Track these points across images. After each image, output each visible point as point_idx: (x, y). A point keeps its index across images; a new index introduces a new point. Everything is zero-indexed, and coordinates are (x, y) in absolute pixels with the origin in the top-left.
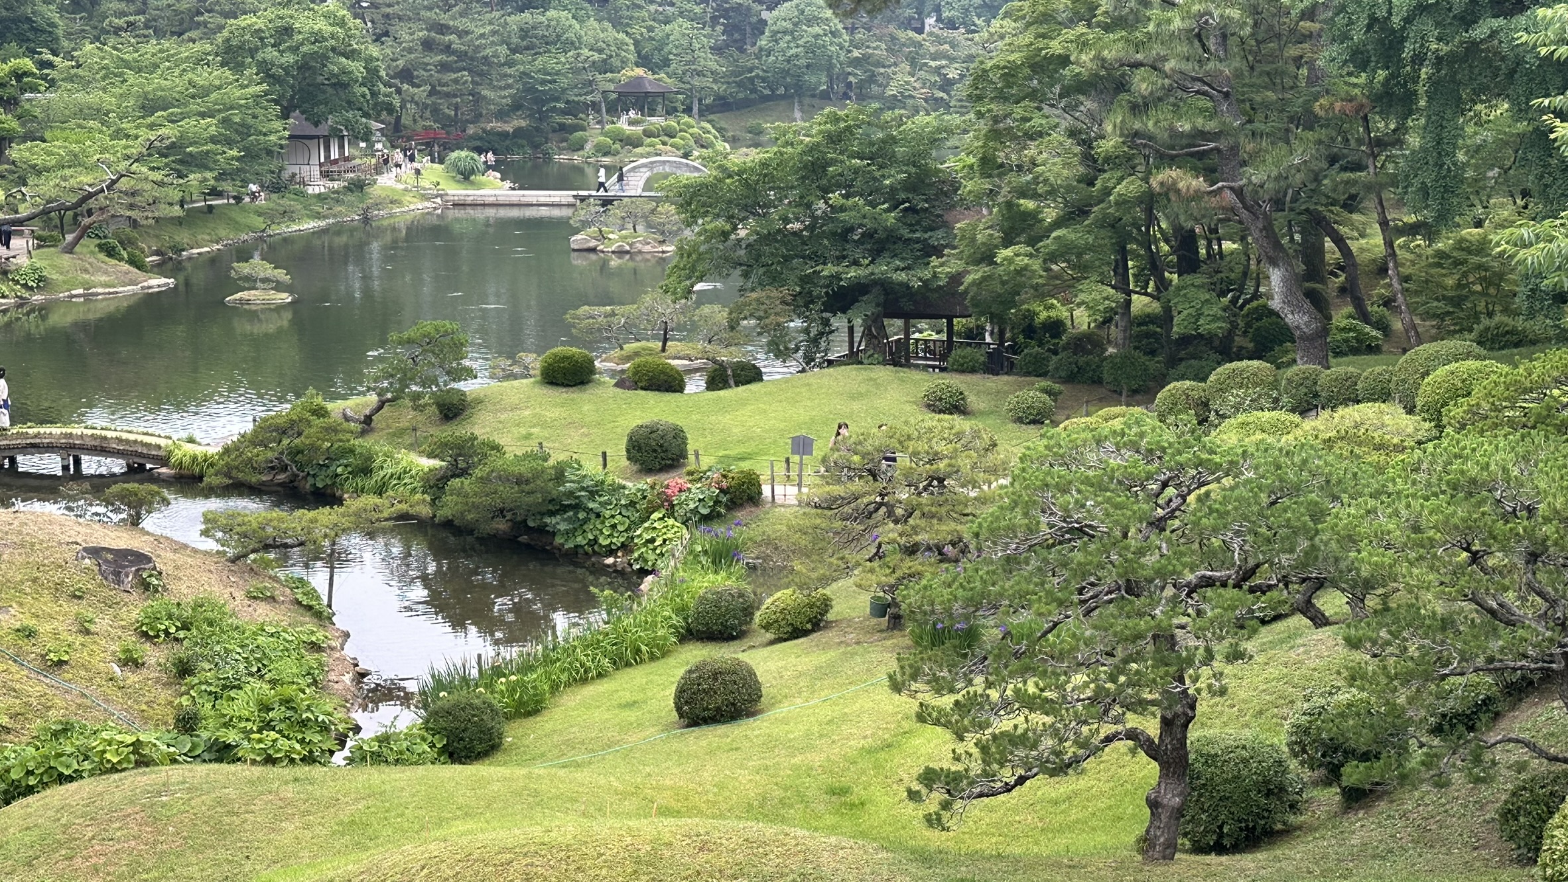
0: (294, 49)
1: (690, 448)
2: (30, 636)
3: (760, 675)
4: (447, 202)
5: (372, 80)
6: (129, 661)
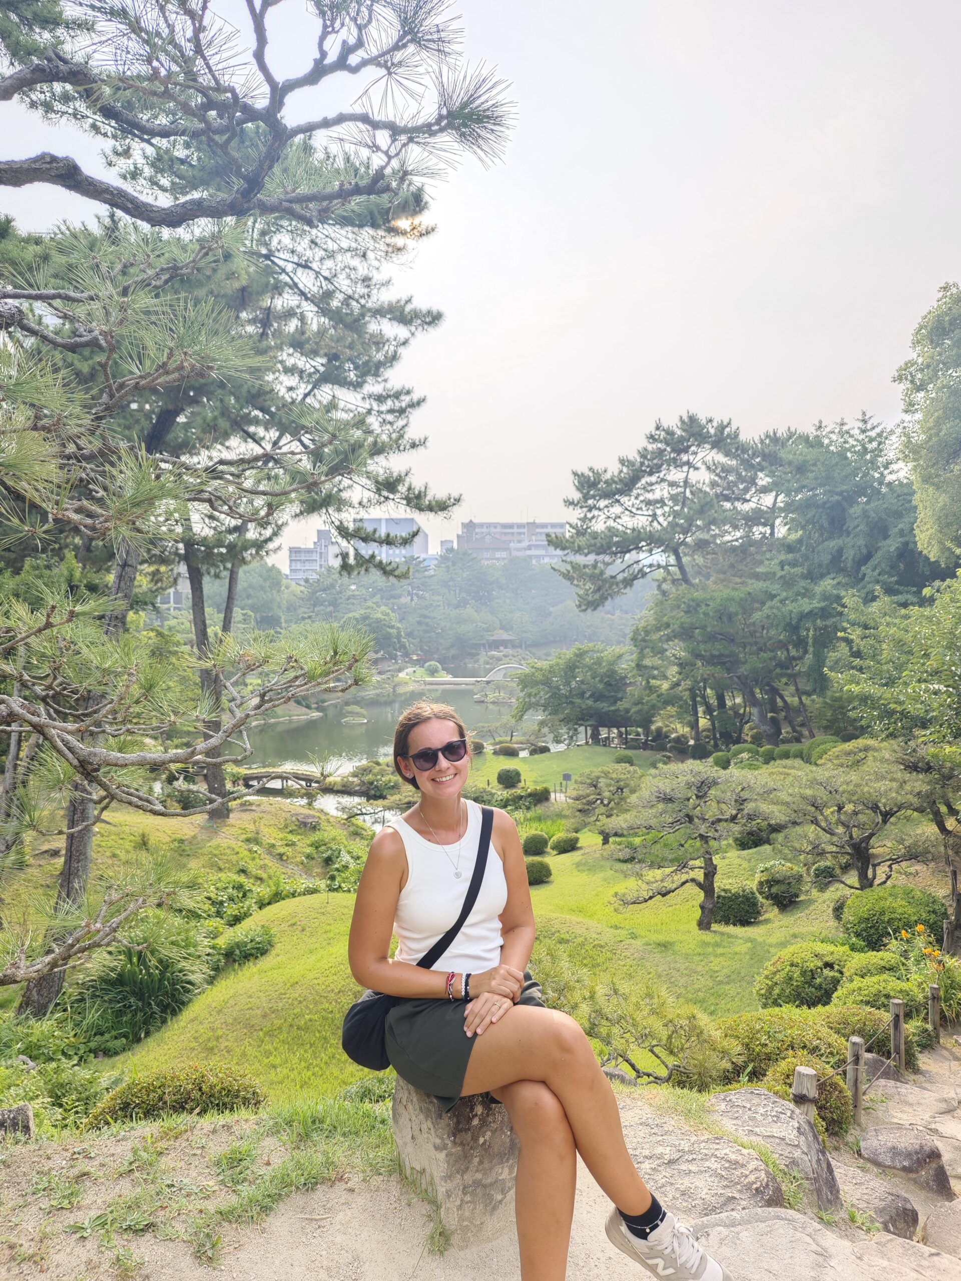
0: (370, 625)
1: (522, 778)
2: (273, 846)
3: (551, 867)
4: (425, 683)
5: (399, 636)
6: (309, 857)
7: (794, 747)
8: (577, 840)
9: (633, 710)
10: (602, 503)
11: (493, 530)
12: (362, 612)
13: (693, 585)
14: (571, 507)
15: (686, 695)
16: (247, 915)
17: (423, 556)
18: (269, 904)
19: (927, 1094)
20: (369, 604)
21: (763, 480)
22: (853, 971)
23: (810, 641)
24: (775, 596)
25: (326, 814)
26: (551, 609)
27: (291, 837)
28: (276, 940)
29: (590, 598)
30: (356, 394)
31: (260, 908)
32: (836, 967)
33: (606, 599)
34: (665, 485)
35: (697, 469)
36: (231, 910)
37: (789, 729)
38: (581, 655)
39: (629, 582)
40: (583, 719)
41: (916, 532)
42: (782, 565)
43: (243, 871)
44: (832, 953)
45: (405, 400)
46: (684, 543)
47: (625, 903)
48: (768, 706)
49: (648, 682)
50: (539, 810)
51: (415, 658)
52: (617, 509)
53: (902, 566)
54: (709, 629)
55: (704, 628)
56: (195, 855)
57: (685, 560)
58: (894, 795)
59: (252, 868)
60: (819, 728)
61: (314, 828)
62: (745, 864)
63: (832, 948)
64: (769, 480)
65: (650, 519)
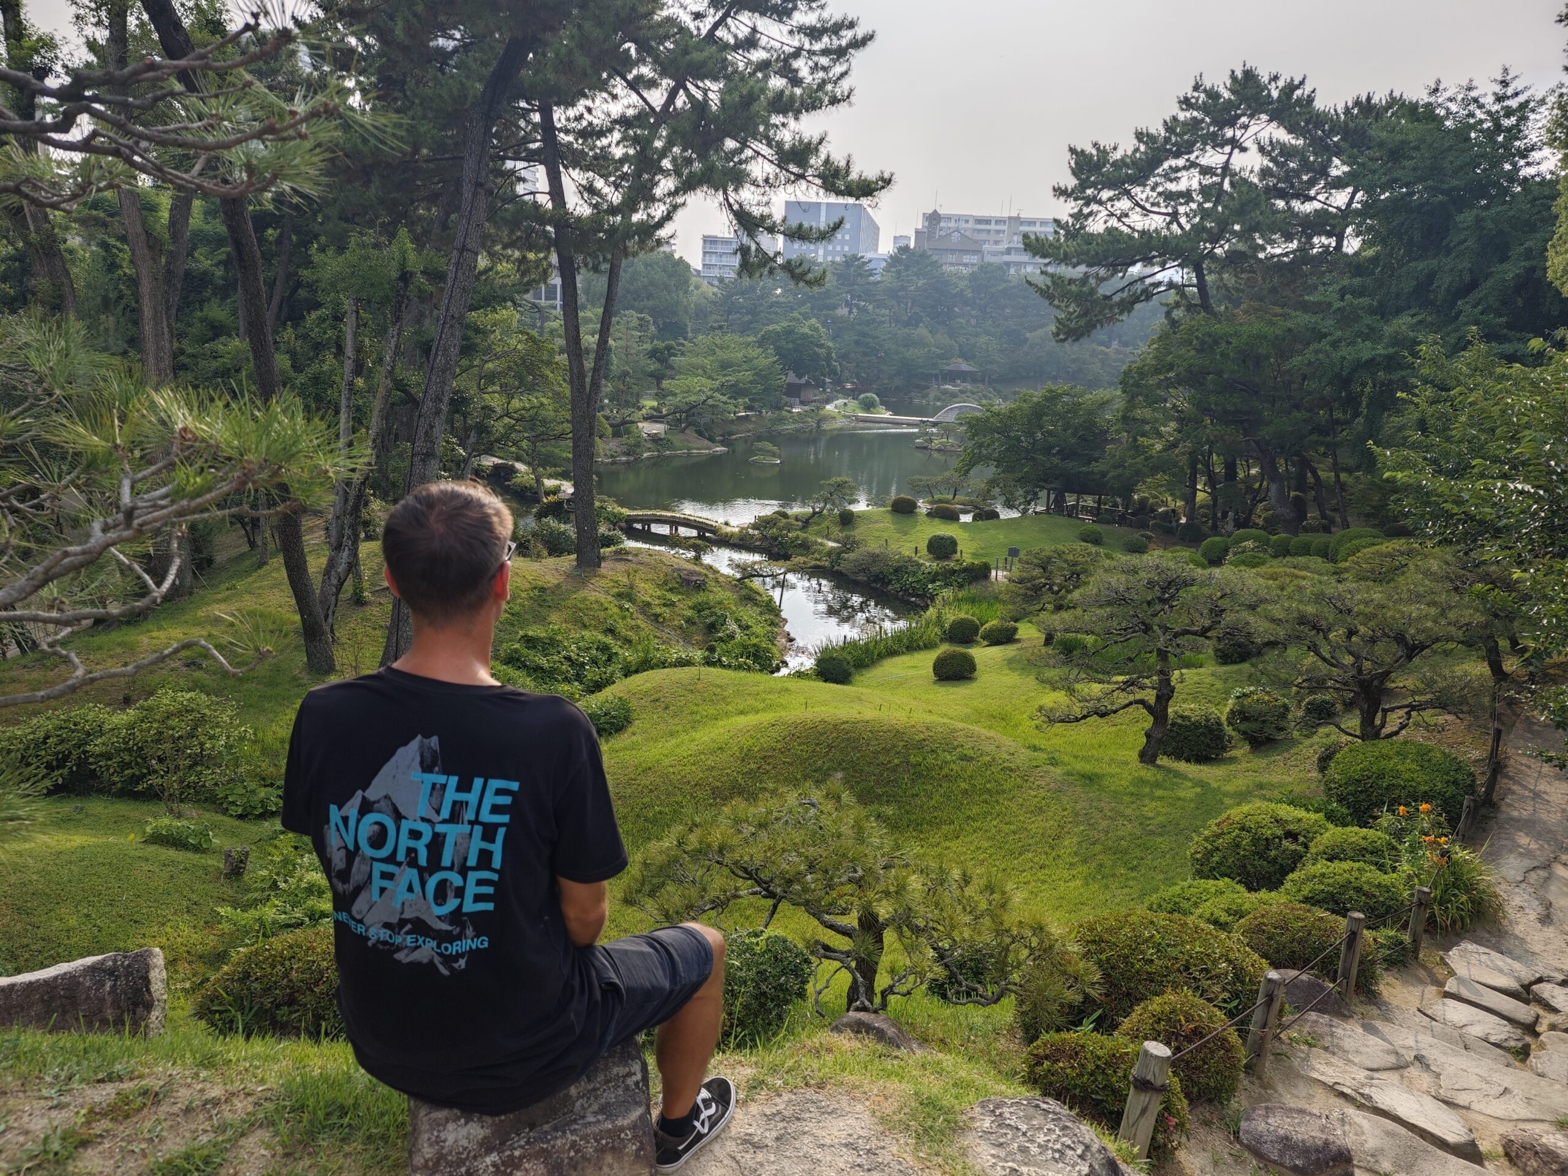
0: (793, 342)
1: (959, 549)
2: (648, 604)
3: (977, 661)
4: (858, 420)
5: (828, 358)
6: (689, 621)
7: (1318, 539)
8: (1016, 630)
9: (1110, 475)
10: (1105, 194)
11: (963, 225)
12: (785, 324)
13: (1215, 315)
14: (1062, 199)
15: (1184, 460)
16: (609, 682)
17: (869, 255)
18: (637, 672)
19: (1372, 1040)
20: (796, 314)
21: (1338, 168)
22: (1321, 848)
23: (1365, 401)
24: (1325, 335)
25: (717, 572)
26: (1028, 335)
27: (669, 596)
28: (634, 715)
29: (1073, 325)
30: (782, 26)
31: (626, 676)
32: (1301, 839)
33: (1095, 326)
34: (1195, 172)
35: (1244, 150)
36: (591, 674)
37: (1317, 514)
38: (1053, 398)
39: (1127, 306)
40: (1046, 481)
41: (1550, 253)
42: (1343, 292)
43: (611, 631)
44: (1300, 820)
45: (847, 35)
46: (1211, 255)
47: (1051, 721)
48: (1293, 483)
49: (1135, 440)
50: (974, 590)
51: (849, 386)
52: (1124, 204)
53: (1520, 302)
54: (1225, 376)
55: (1220, 373)
56: (557, 608)
57: (1209, 278)
58: (1429, 624)
59: (621, 626)
60: (1359, 515)
61: (700, 587)
62: (1219, 685)
63: (1301, 813)
64: (1346, 169)
65: (1168, 219)
